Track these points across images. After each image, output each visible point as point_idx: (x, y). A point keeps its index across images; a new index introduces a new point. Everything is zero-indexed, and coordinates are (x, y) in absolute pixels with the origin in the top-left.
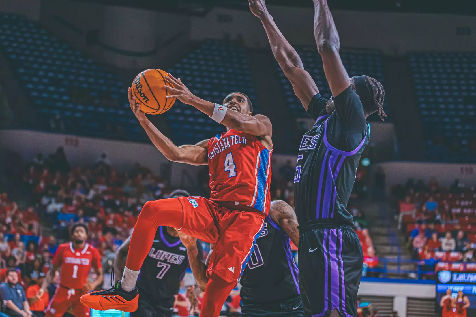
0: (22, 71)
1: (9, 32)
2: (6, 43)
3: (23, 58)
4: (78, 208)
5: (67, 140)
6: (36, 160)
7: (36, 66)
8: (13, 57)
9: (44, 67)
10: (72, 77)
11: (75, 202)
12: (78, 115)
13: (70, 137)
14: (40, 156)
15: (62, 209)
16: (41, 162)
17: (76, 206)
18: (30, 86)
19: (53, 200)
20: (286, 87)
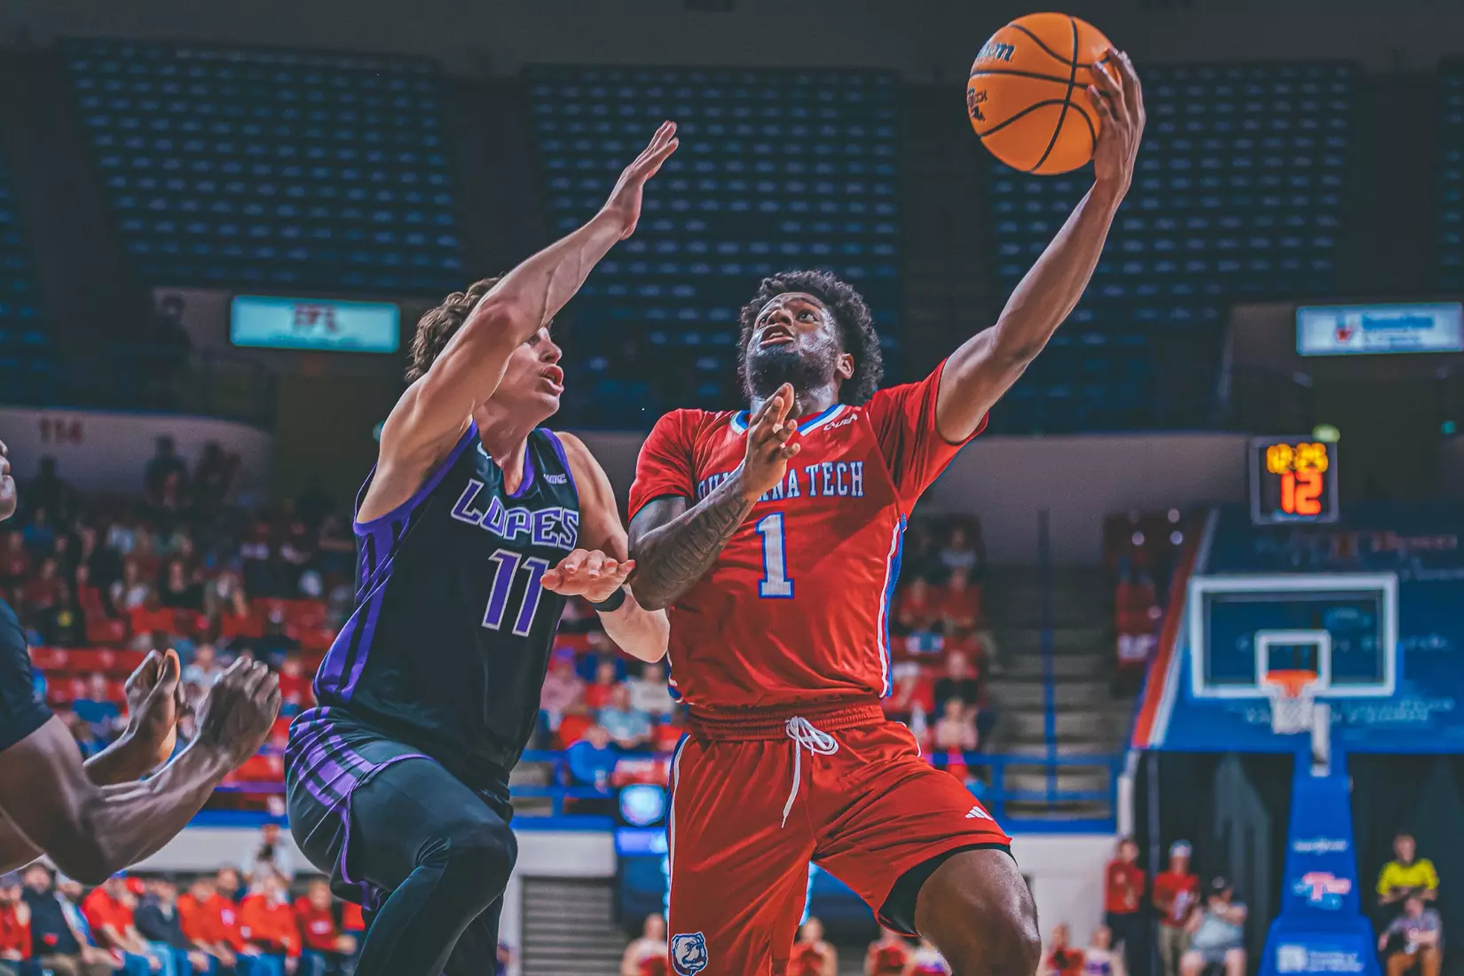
20: (119, 182)
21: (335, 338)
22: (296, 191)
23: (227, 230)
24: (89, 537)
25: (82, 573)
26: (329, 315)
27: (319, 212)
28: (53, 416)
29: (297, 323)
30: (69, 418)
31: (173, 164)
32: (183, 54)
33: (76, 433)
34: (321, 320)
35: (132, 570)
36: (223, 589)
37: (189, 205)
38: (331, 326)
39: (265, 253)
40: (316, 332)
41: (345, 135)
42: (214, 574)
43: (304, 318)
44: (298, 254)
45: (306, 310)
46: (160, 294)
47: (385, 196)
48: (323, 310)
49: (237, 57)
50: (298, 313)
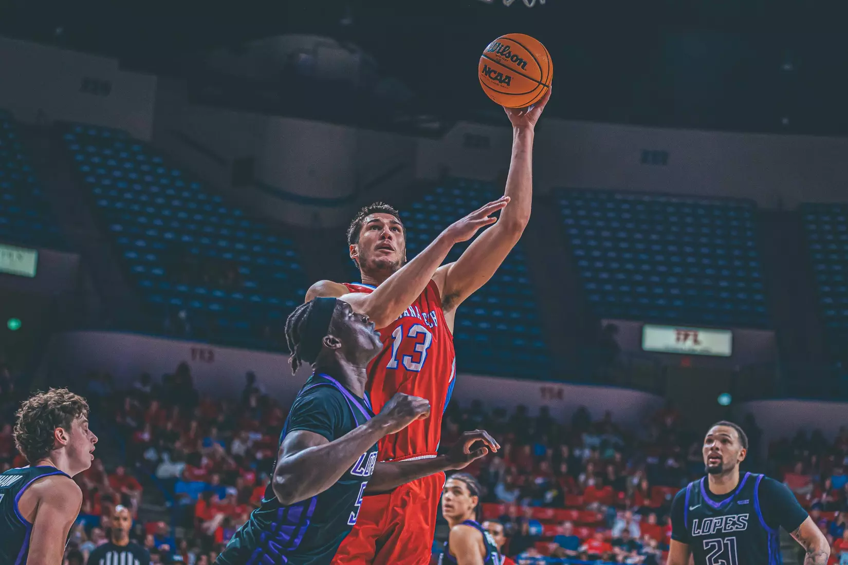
0: (118, 228)
1: (96, 160)
2: (91, 180)
3: (119, 205)
4: (210, 471)
5: (193, 351)
6: (138, 385)
7: (142, 220)
8: (104, 203)
9: (158, 222)
10: (205, 241)
11: (205, 461)
12: (215, 307)
13: (199, 346)
14: (145, 378)
15: (183, 473)
16: (148, 389)
17: (207, 467)
18: (132, 255)
19: (165, 456)
20: (584, 263)
21: (698, 348)
22: (678, 270)
23: (641, 289)
24: (565, 450)
25: (564, 468)
26: (696, 336)
27: (690, 281)
28: (548, 385)
29: (678, 339)
30: (556, 386)
31: (612, 254)
32: (618, 197)
33: (560, 394)
34: (691, 338)
35: (590, 468)
36: (636, 480)
37: (621, 276)
38: (696, 341)
39: (661, 302)
40: (688, 345)
41: (704, 240)
42: (632, 473)
43: (682, 337)
44: (678, 303)
45: (683, 333)
46: (605, 323)
47: (725, 273)
48: (691, 333)
49: (646, 198)
50: (679, 334)
